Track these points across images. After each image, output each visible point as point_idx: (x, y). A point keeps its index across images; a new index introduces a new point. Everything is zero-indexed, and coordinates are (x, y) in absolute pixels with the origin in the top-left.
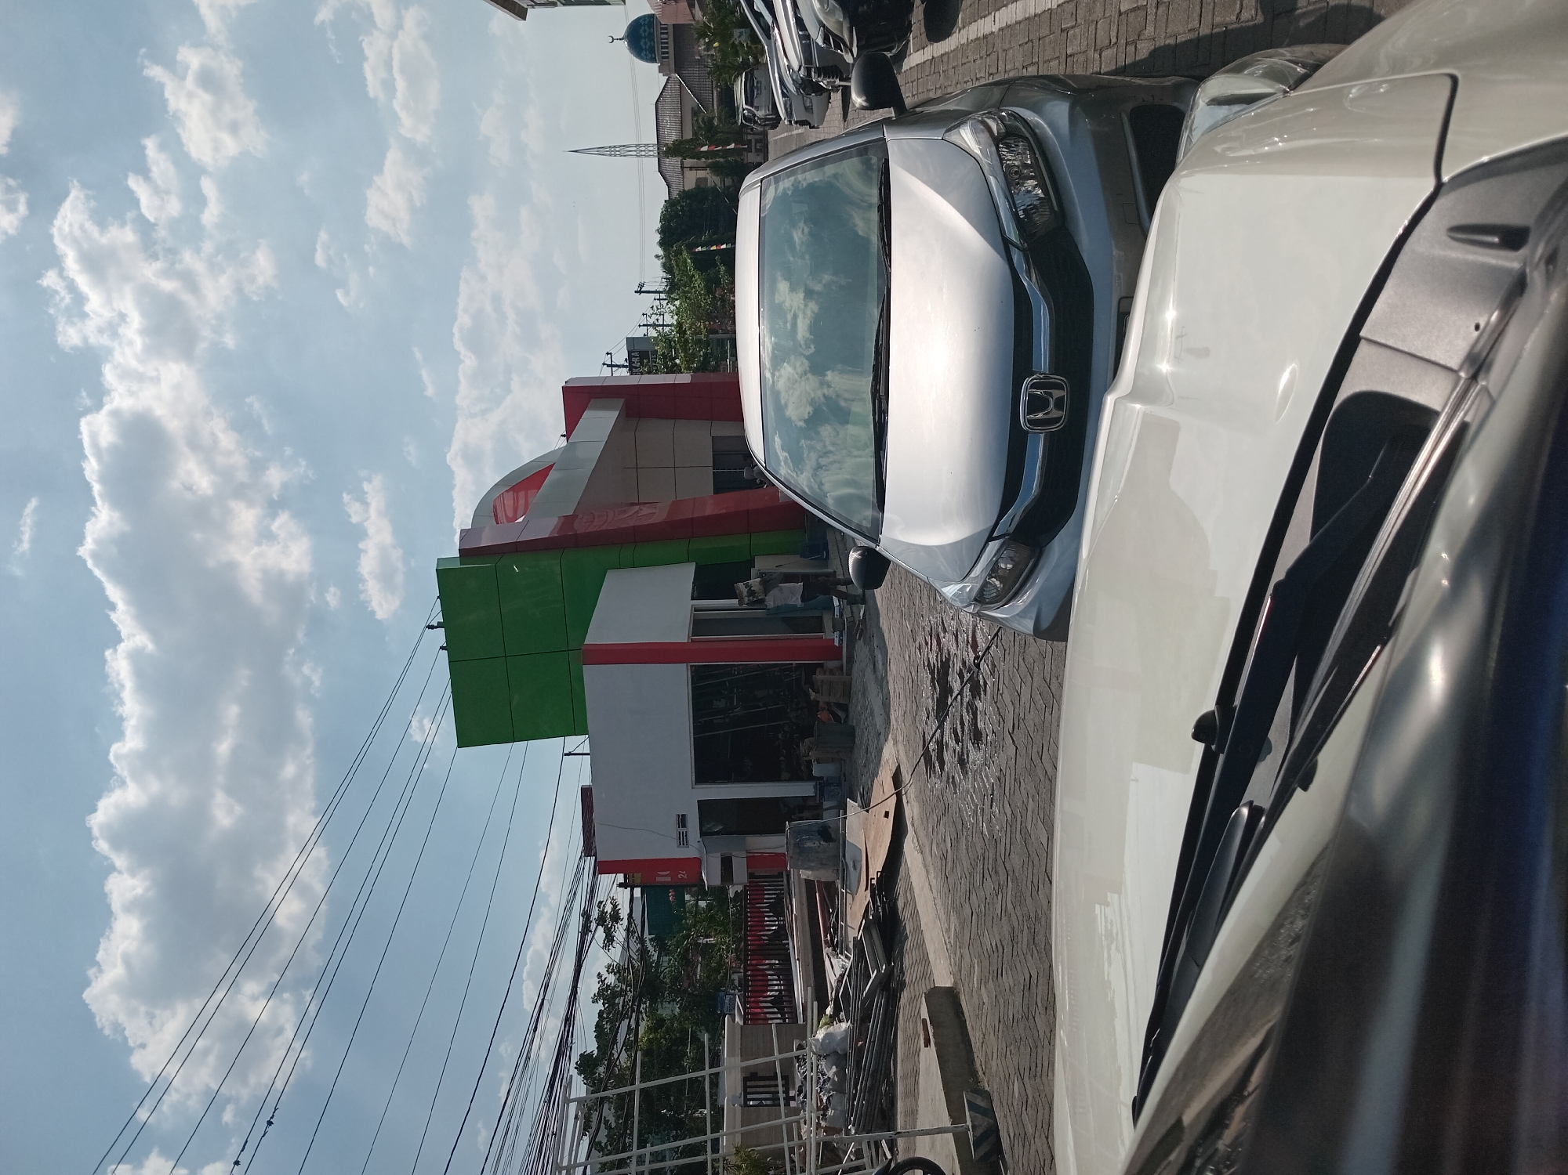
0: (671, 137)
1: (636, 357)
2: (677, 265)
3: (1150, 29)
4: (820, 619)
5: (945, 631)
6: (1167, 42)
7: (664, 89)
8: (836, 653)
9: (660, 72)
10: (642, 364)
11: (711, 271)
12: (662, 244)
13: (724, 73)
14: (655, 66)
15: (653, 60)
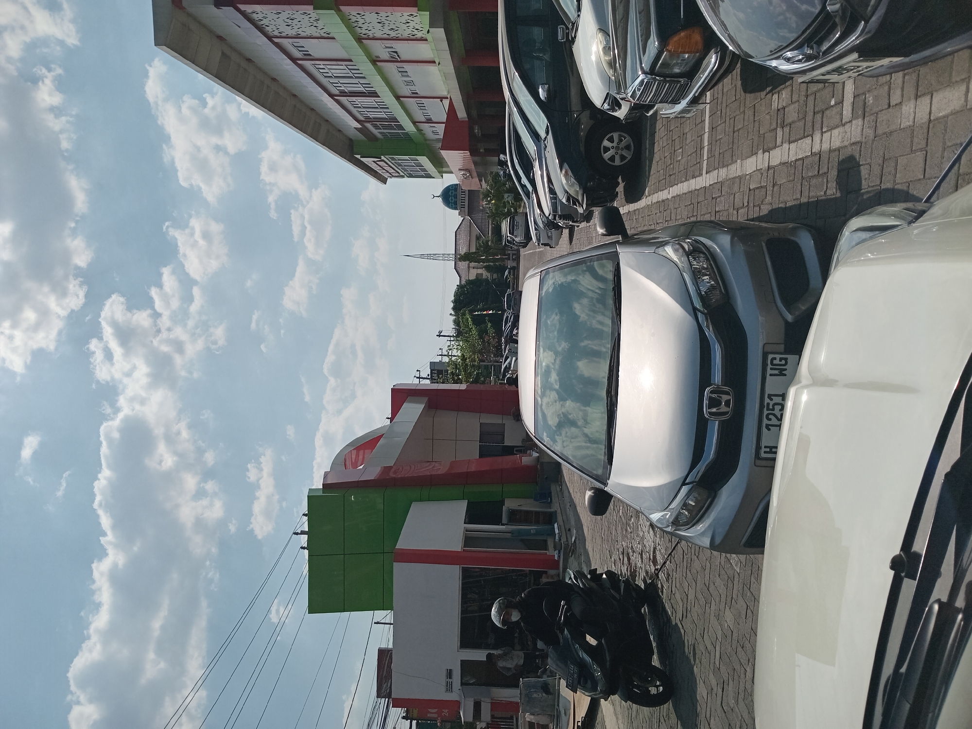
0: (463, 250)
1: (435, 373)
2: (463, 322)
3: (769, 198)
4: (546, 541)
5: (634, 552)
6: (780, 206)
7: (461, 224)
8: (555, 564)
9: (459, 215)
10: (439, 377)
11: (483, 326)
12: (454, 309)
13: (497, 216)
14: (457, 212)
15: (456, 209)
